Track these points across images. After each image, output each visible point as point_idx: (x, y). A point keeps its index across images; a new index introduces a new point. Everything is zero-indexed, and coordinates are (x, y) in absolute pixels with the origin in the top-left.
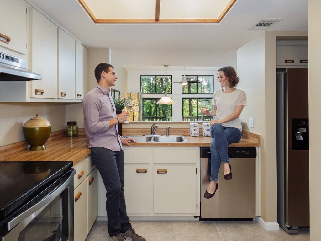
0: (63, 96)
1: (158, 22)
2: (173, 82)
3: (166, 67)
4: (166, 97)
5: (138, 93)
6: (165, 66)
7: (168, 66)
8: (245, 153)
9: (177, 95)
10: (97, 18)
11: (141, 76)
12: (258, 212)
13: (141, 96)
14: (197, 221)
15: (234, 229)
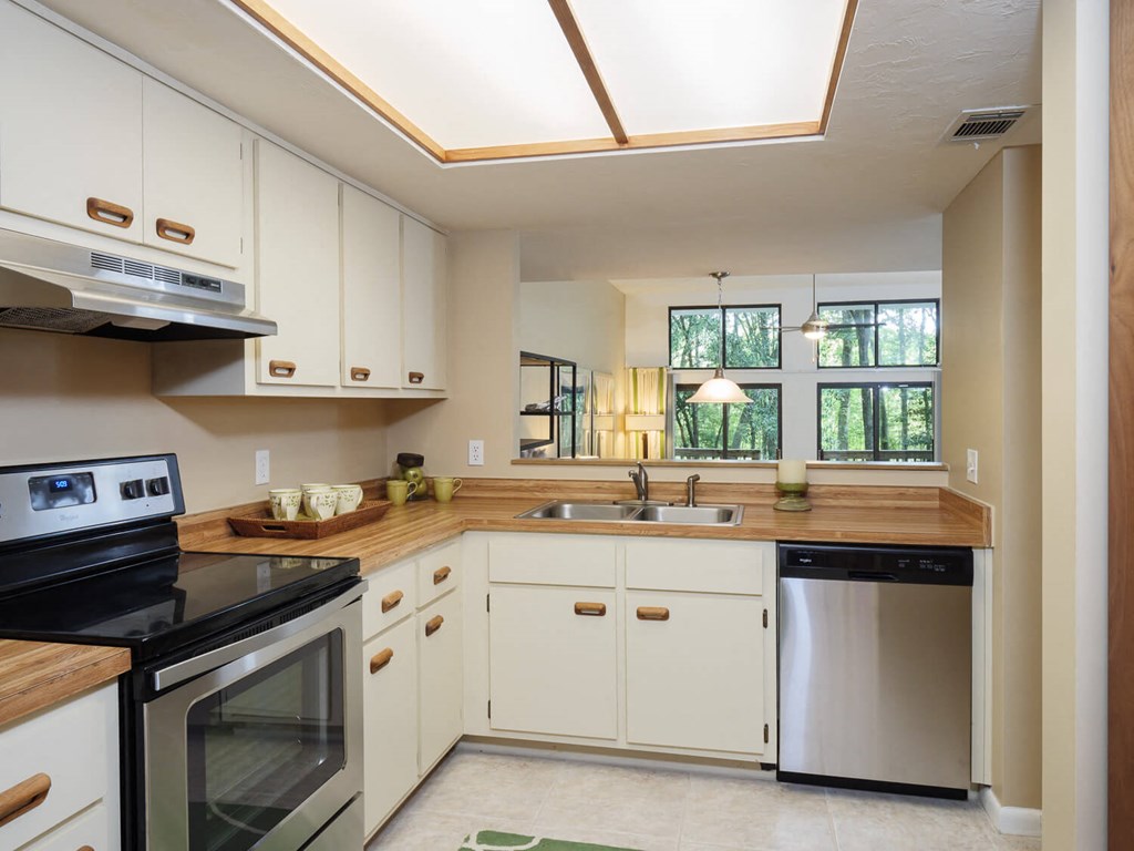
0: (361, 380)
1: (626, 146)
2: (783, 325)
3: (719, 278)
4: (719, 380)
5: (661, 369)
6: (714, 275)
7: (724, 275)
8: (930, 567)
9: (800, 372)
10: (446, 149)
11: (671, 309)
12: (983, 772)
13: (670, 377)
14: (769, 781)
15: (889, 816)
